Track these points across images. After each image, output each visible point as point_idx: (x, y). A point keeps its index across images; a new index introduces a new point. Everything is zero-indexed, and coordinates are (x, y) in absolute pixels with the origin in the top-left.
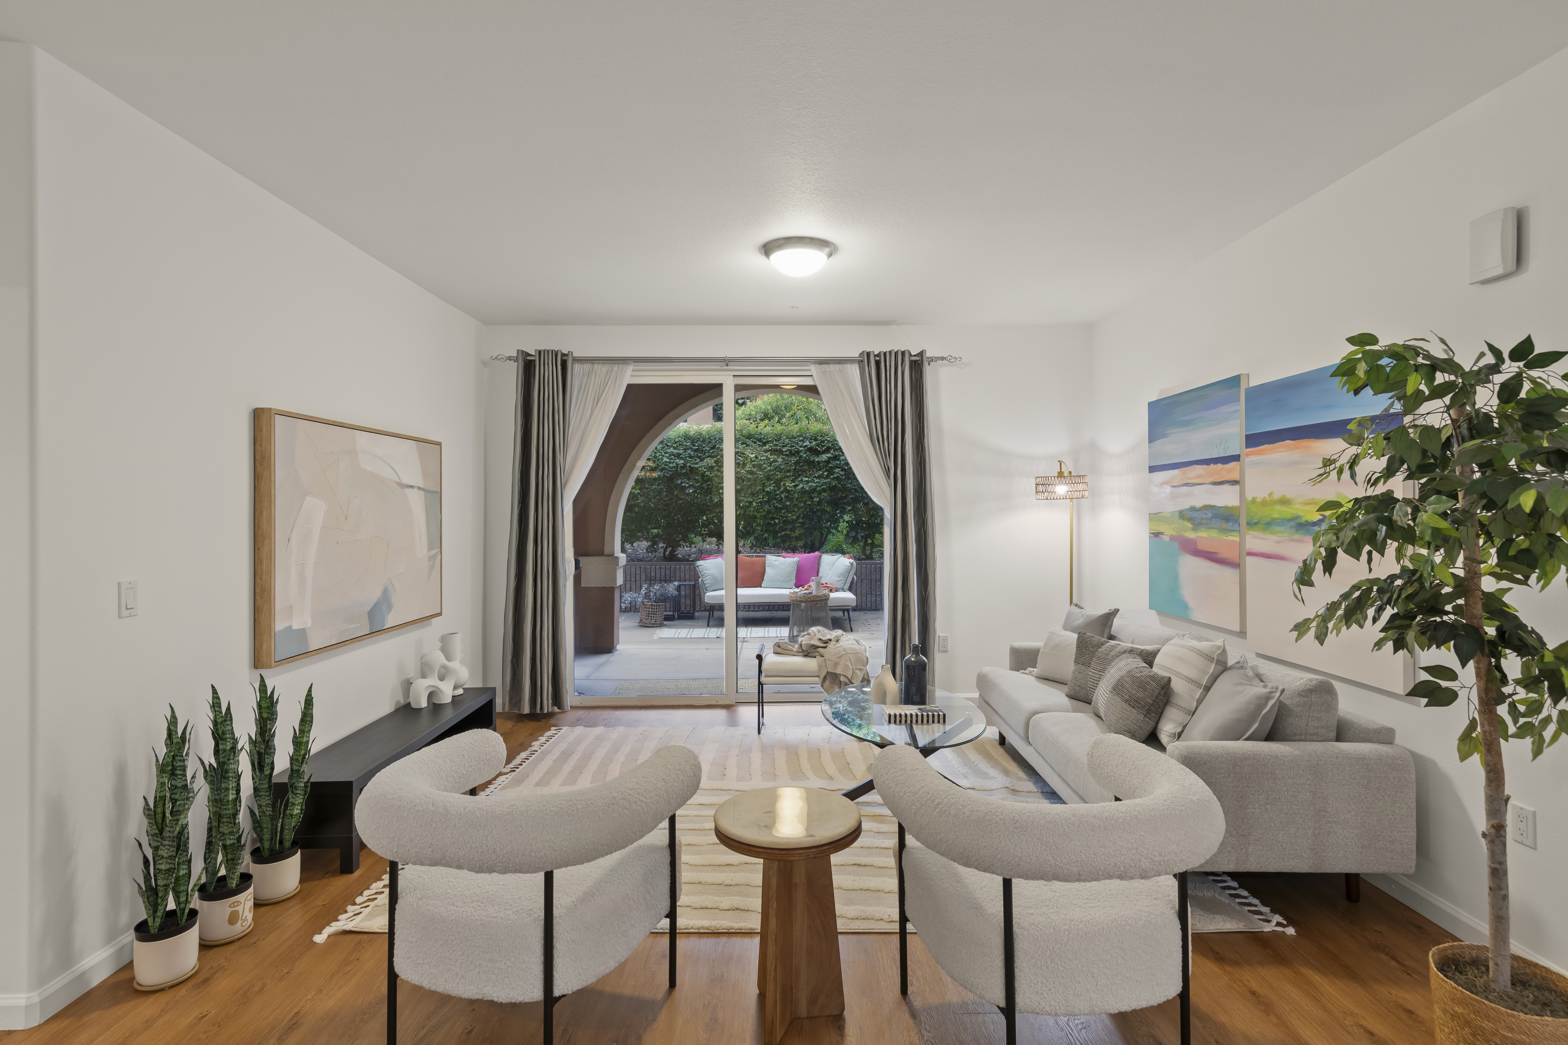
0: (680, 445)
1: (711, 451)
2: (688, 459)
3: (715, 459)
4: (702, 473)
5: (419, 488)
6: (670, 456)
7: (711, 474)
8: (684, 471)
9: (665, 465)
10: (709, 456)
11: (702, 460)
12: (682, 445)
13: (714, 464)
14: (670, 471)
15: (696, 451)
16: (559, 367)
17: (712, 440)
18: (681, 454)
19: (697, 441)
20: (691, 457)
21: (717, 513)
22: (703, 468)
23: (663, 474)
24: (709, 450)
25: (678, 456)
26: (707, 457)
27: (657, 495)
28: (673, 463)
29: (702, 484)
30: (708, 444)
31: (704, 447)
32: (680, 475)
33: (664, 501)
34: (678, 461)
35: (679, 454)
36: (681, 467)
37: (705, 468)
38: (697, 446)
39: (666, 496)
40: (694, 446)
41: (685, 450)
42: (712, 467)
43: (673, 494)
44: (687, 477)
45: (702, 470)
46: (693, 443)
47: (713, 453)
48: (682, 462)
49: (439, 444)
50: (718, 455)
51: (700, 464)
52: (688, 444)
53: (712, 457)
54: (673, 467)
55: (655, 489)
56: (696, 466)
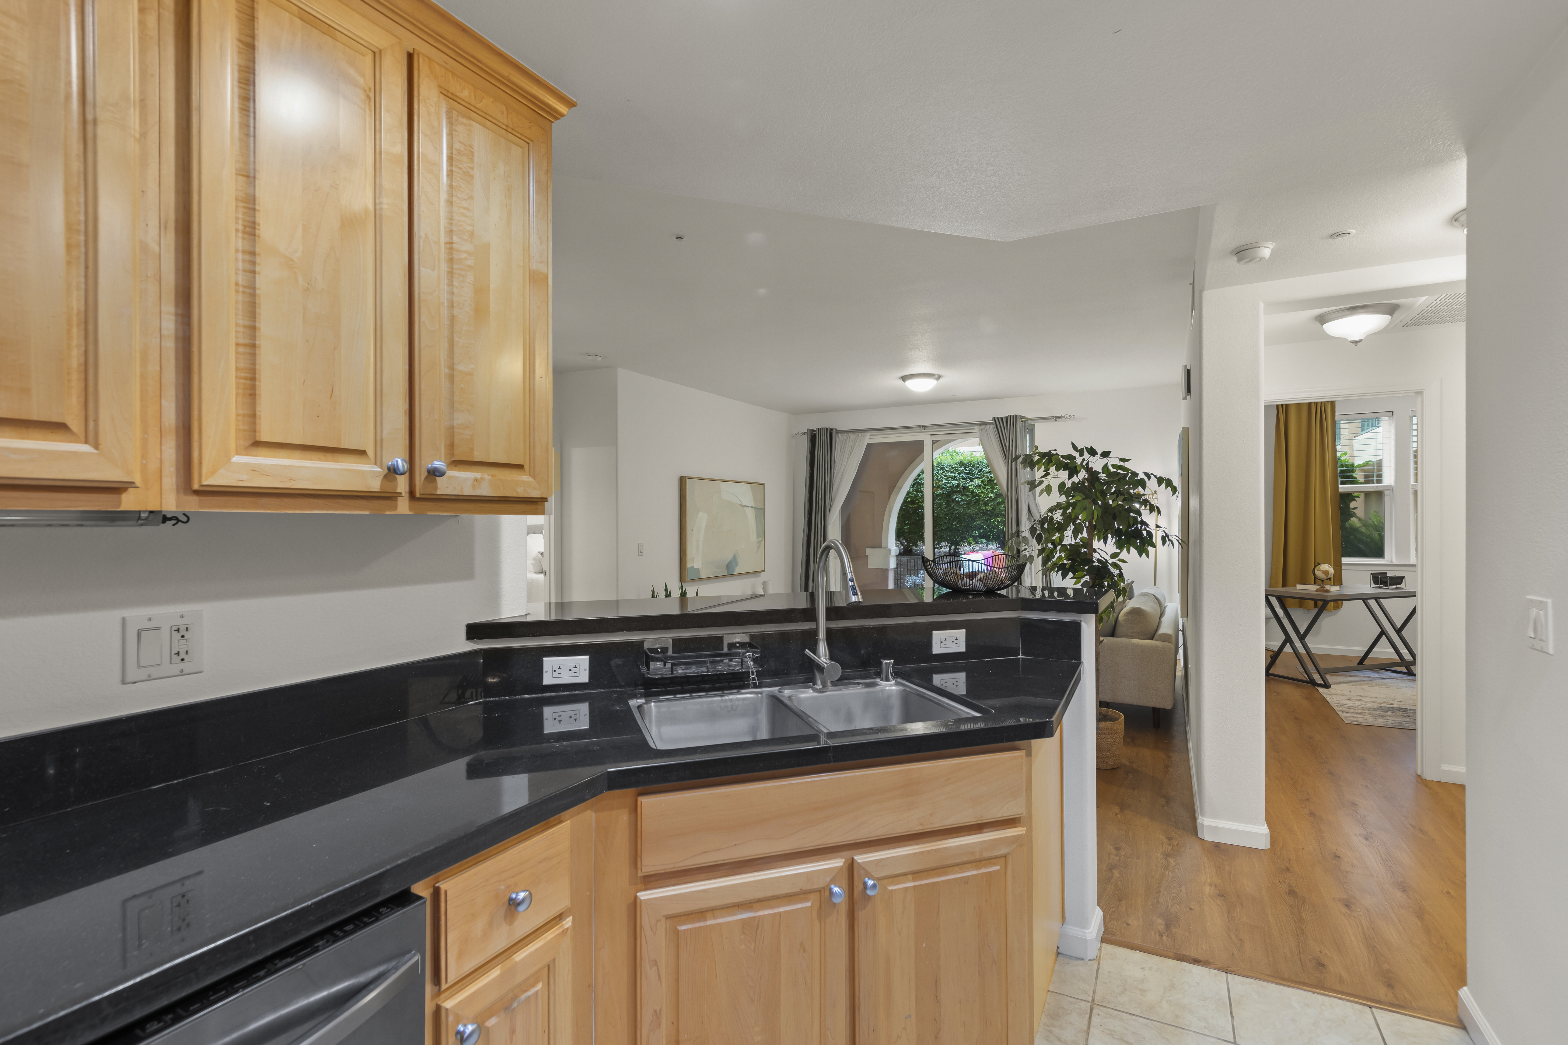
0: (956, 469)
1: (979, 474)
2: (961, 480)
3: (982, 480)
4: (972, 491)
5: (752, 507)
6: (948, 478)
7: (978, 491)
8: (959, 489)
9: (944, 485)
10: (977, 478)
11: (972, 480)
12: (957, 470)
13: (981, 484)
14: (948, 489)
15: (968, 474)
16: (829, 437)
17: (980, 465)
18: (956, 477)
19: (969, 466)
20: (963, 479)
21: (983, 520)
22: (972, 486)
23: (943, 492)
24: (978, 473)
25: (954, 478)
26: (976, 478)
27: (939, 507)
28: (950, 483)
29: (972, 498)
30: (977, 468)
31: (974, 471)
32: (956, 492)
33: (945, 511)
34: (954, 482)
35: (955, 477)
36: (956, 486)
37: (974, 487)
38: (969, 470)
39: (946, 508)
40: (966, 470)
41: (959, 473)
42: (980, 486)
43: (951, 507)
44: (960, 494)
45: (971, 488)
46: (965, 468)
47: (980, 475)
48: (957, 482)
49: (763, 484)
50: (984, 476)
51: (970, 484)
52: (962, 469)
53: (980, 478)
54: (950, 487)
55: (938, 503)
56: (967, 485)
